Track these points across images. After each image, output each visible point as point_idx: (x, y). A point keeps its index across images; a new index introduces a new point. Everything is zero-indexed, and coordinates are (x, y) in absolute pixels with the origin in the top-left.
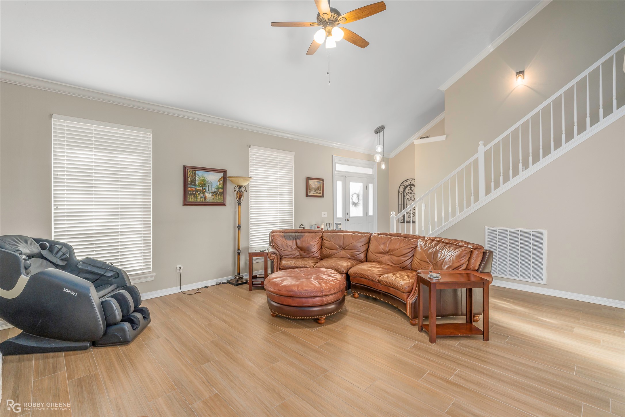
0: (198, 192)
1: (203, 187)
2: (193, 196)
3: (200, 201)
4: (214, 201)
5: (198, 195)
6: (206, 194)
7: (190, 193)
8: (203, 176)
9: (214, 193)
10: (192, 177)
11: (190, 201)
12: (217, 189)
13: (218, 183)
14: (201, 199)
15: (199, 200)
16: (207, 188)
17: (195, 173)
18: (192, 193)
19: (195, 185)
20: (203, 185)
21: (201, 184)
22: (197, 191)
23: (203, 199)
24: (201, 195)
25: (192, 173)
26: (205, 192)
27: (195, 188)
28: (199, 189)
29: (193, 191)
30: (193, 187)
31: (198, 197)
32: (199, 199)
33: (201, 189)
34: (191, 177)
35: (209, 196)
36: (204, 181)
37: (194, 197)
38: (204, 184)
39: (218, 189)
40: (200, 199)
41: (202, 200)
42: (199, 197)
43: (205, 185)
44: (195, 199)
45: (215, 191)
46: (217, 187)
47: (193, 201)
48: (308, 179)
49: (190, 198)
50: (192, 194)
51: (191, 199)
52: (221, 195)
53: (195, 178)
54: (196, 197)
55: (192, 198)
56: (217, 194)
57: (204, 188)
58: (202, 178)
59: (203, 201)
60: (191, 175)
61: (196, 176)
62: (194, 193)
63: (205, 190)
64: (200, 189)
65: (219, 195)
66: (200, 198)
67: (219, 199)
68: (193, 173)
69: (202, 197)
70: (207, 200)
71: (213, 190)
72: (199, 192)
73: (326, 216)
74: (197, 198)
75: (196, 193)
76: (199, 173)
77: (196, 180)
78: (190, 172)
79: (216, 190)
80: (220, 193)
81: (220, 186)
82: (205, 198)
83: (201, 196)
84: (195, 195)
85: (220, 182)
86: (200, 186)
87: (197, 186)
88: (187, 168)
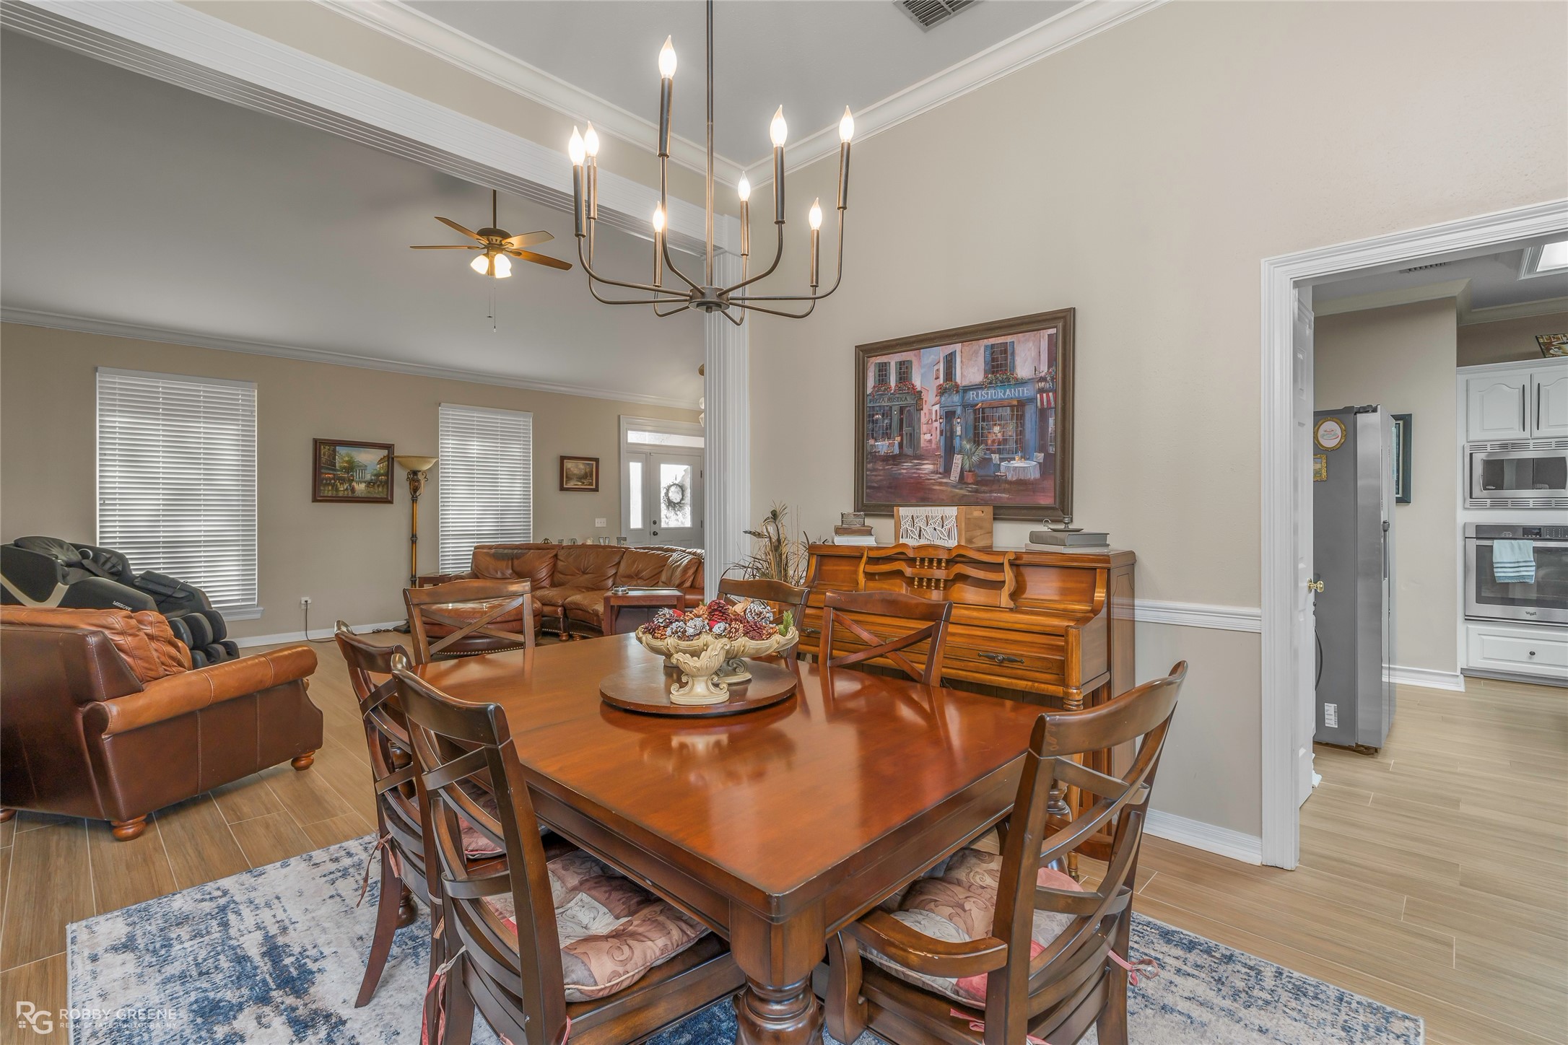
0: (339, 481)
1: (348, 473)
2: (330, 487)
4: (369, 495)
5: (339, 486)
6: (354, 484)
7: (324, 481)
8: (348, 455)
9: (369, 483)
10: (329, 457)
11: (326, 494)
12: (375, 475)
13: (378, 466)
15: (341, 494)
16: (357, 476)
17: (334, 451)
18: (328, 482)
19: (335, 470)
20: (349, 469)
21: (344, 468)
22: (337, 479)
23: (350, 493)
25: (329, 450)
26: (353, 480)
27: (334, 475)
28: (341, 476)
29: (330, 479)
30: (331, 472)
34: (326, 457)
35: (360, 488)
36: (350, 462)
37: (333, 488)
38: (351, 467)
39: (378, 475)
41: (348, 494)
42: (342, 489)
43: (353, 469)
44: (334, 492)
45: (372, 480)
46: (375, 472)
47: (330, 494)
48: (563, 459)
49: (324, 490)
50: (329, 484)
51: (328, 492)
52: (383, 486)
53: (334, 459)
54: (336, 488)
55: (329, 491)
56: (376, 485)
58: (347, 459)
59: (350, 495)
60: (327, 453)
61: (335, 455)
62: (333, 481)
65: (378, 486)
66: (344, 490)
67: (379, 492)
68: (331, 449)
69: (347, 489)
70: (357, 494)
71: (368, 477)
72: (342, 480)
73: (605, 526)
74: (337, 490)
75: (336, 482)
76: (342, 451)
77: (337, 461)
78: (324, 448)
79: (373, 478)
80: (381, 482)
81: (382, 472)
82: (353, 490)
83: (345, 487)
84: (333, 485)
85: (381, 465)
86: (343, 471)
87: (338, 471)
88: (320, 443)
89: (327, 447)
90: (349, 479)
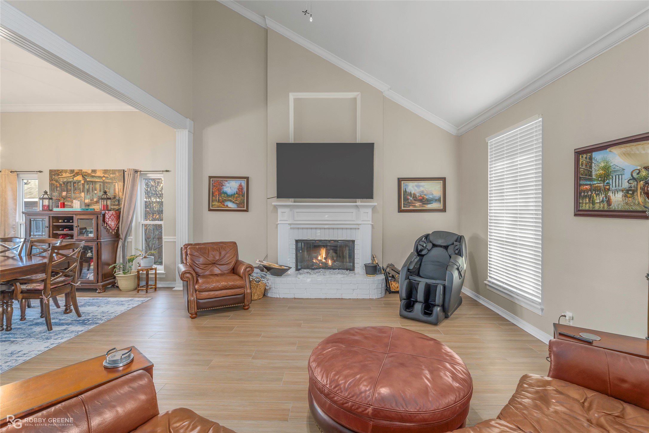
0: (595, 192)
1: (604, 181)
2: (587, 200)
3: (600, 208)
4: (628, 208)
5: (595, 198)
6: (610, 194)
7: (583, 194)
8: (604, 160)
9: (627, 191)
10: (586, 166)
11: (584, 208)
14: (602, 205)
15: (597, 207)
16: (613, 183)
17: (591, 158)
18: (586, 194)
19: (591, 180)
20: (604, 177)
21: (600, 176)
22: (593, 190)
23: (606, 205)
24: (602, 197)
25: (586, 158)
26: (609, 190)
27: (590, 185)
28: (598, 186)
29: (588, 191)
30: (588, 183)
31: (596, 201)
32: (598, 205)
33: (602, 185)
34: (584, 167)
35: (617, 198)
36: (606, 168)
37: (589, 201)
38: (607, 174)
40: (600, 205)
41: (604, 207)
42: (598, 201)
43: (608, 176)
44: (591, 205)
45: (631, 187)
47: (587, 208)
49: (583, 203)
50: (586, 197)
51: (586, 206)
53: (591, 167)
54: (592, 200)
55: (586, 203)
56: (635, 194)
57: (607, 183)
58: (602, 165)
59: (606, 209)
60: (584, 162)
61: (592, 163)
62: (590, 193)
63: (608, 187)
64: (600, 186)
68: (588, 157)
69: (603, 201)
70: (614, 206)
71: (626, 184)
72: (598, 190)
74: (593, 203)
75: (592, 193)
76: (598, 156)
77: (593, 169)
78: (582, 157)
79: (632, 183)
82: (609, 202)
83: (601, 199)
84: (590, 197)
86: (598, 180)
87: (594, 180)
88: (579, 153)
89: (585, 156)
90: (605, 189)
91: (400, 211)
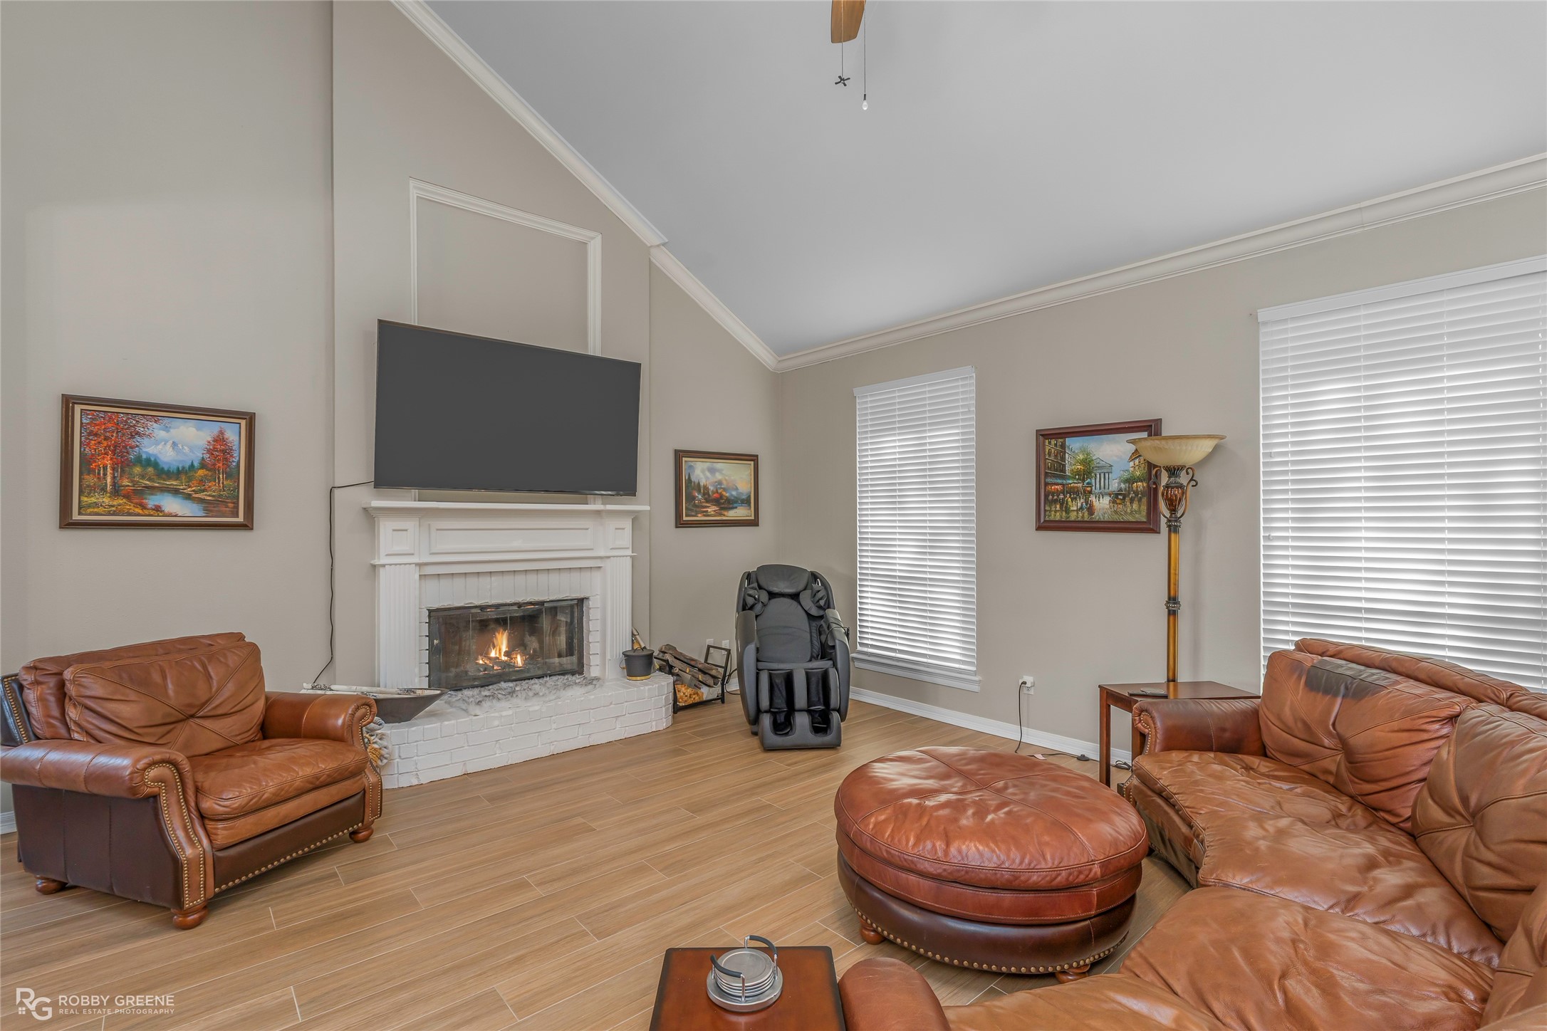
0: (1071, 495)
1: (1083, 480)
2: (1058, 506)
3: (1078, 517)
4: (1116, 518)
5: (1070, 503)
6: (1092, 498)
7: (1051, 497)
8: (1083, 451)
9: (1117, 495)
10: (1056, 456)
11: (1052, 518)
12: (1127, 481)
13: (1132, 464)
14: (1080, 514)
15: (1073, 516)
16: (1096, 484)
17: (1063, 446)
18: (1055, 497)
19: (1064, 477)
20: (1084, 474)
21: (1078, 472)
22: (1067, 493)
23: (1086, 514)
24: (1081, 501)
25: (1056, 445)
26: (1090, 492)
27: (1063, 485)
28: (1074, 487)
29: (1058, 493)
30: (1059, 481)
31: (1072, 509)
32: (1075, 513)
33: (1080, 485)
34: (1052, 458)
35: (1102, 505)
36: (1087, 462)
37: (1061, 507)
38: (1087, 470)
39: (1130, 481)
40: (1078, 513)
41: (1083, 517)
42: (1075, 508)
43: (1090, 473)
44: (1064, 513)
45: (1121, 490)
46: (1126, 475)
47: (1058, 518)
49: (1050, 511)
50: (1055, 501)
51: (1056, 515)
52: (1140, 500)
53: (1063, 459)
54: (1066, 507)
55: (1056, 511)
56: (1127, 499)
57: (1088, 483)
58: (1081, 457)
59: (1086, 519)
60: (1053, 450)
61: (1065, 453)
62: (1062, 496)
63: (1089, 489)
64: (1077, 487)
65: (1132, 501)
66: (1077, 511)
67: (1137, 512)
68: (1058, 444)
69: (1081, 508)
70: (1098, 516)
71: (1114, 485)
72: (1074, 493)
74: (1068, 511)
75: (1066, 497)
76: (1074, 444)
77: (1067, 462)
78: (1050, 443)
79: (1123, 486)
80: (1136, 493)
81: (1138, 473)
82: (1091, 509)
83: (1079, 505)
84: (1063, 503)
85: (1137, 461)
86: (1075, 478)
87: (1069, 478)
88: (1044, 435)
89: (1053, 442)
90: (1085, 491)
91: (680, 523)
